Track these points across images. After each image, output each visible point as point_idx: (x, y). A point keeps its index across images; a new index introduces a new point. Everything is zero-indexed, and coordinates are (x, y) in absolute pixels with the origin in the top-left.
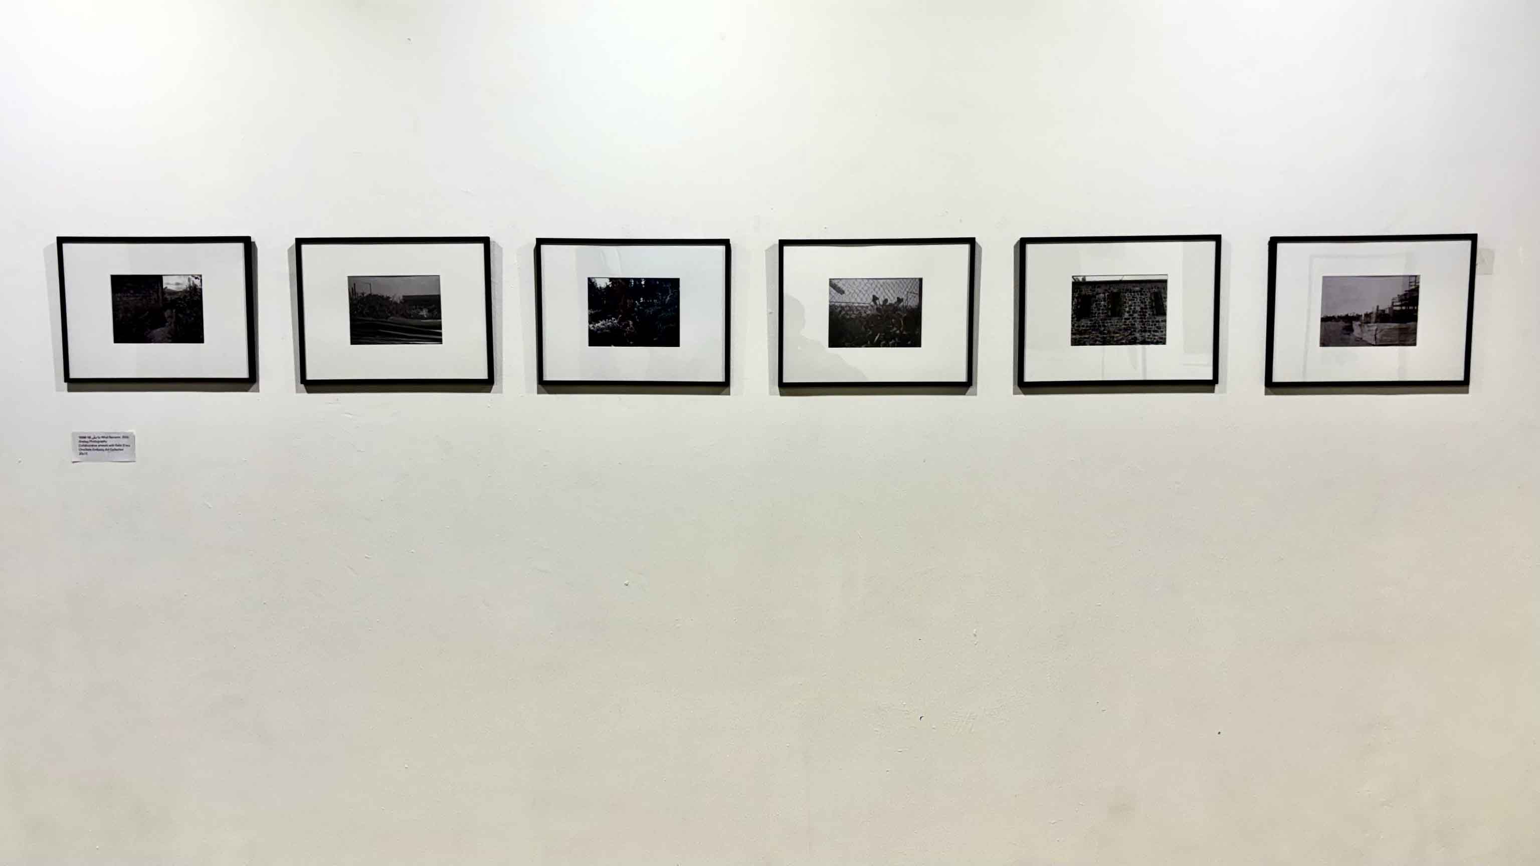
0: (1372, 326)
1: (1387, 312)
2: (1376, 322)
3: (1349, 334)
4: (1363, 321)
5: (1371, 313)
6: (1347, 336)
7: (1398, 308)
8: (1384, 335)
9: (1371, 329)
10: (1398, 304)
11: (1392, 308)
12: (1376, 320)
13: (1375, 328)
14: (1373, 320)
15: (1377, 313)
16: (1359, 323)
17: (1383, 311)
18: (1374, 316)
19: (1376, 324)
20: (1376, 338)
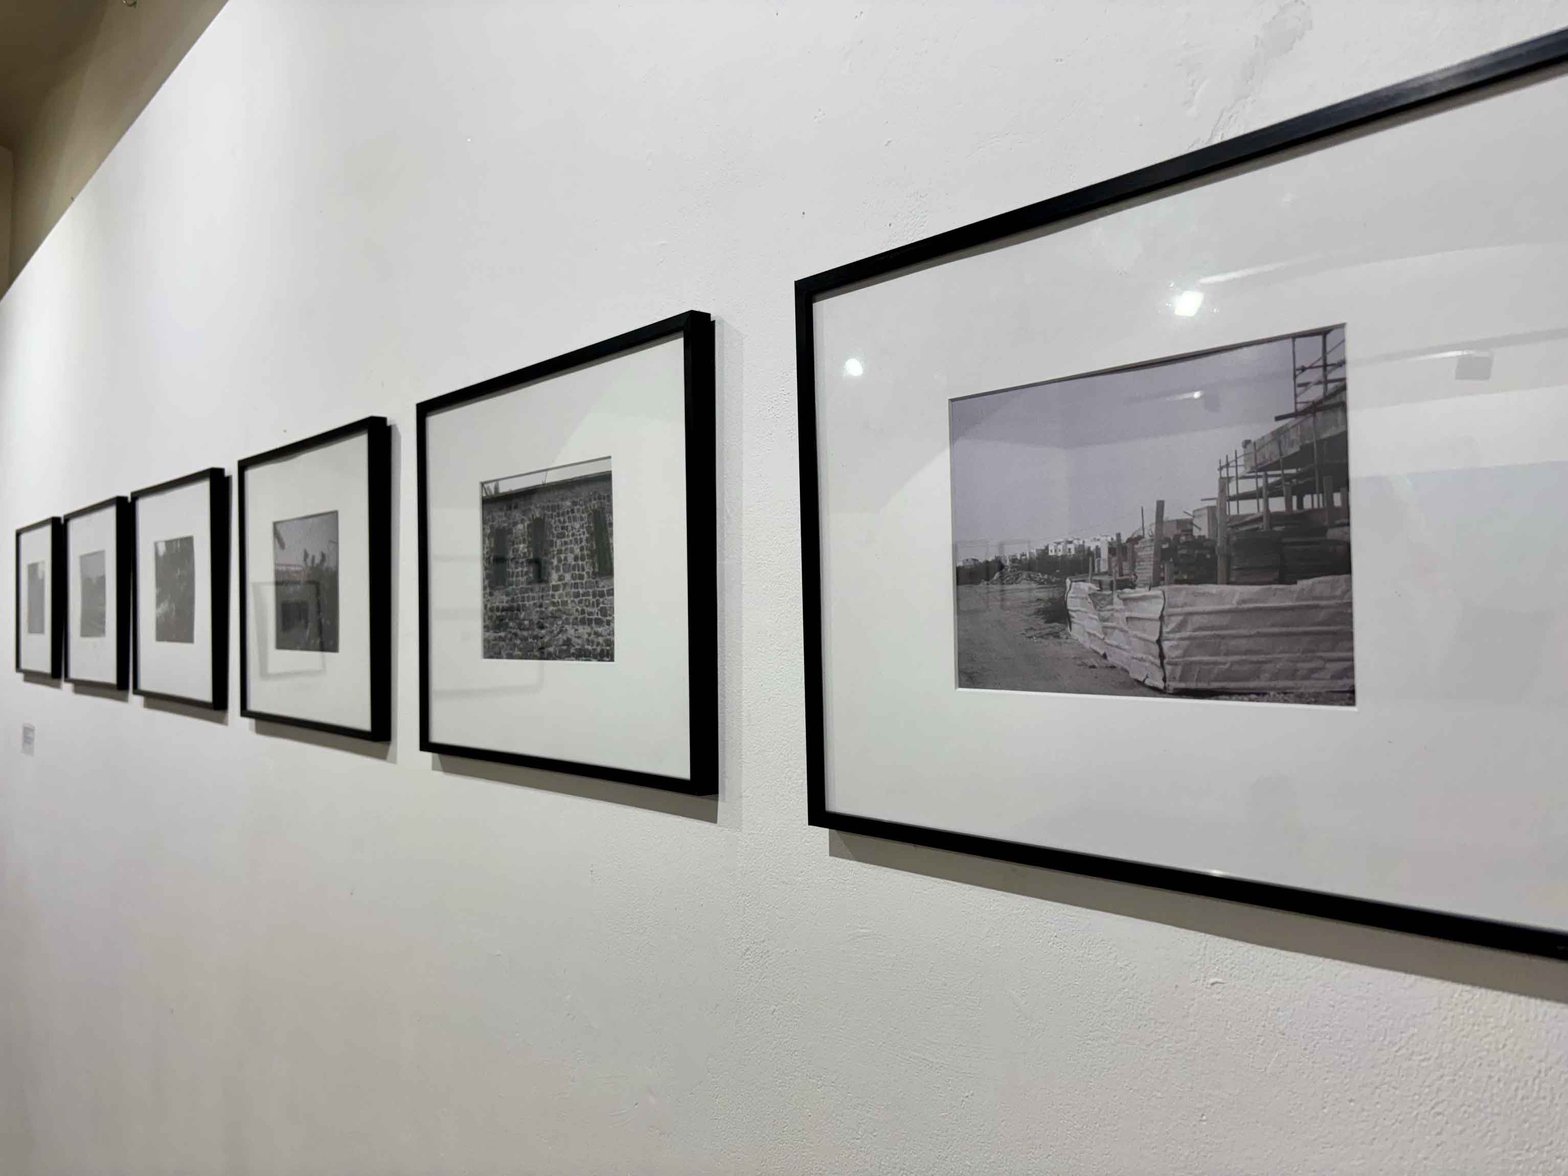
0: (1143, 598)
1: (1202, 529)
2: (1156, 582)
3: (1056, 636)
4: (1106, 579)
5: (1134, 540)
6: (1050, 646)
7: (1249, 508)
8: (1197, 644)
9: (1137, 611)
10: (1249, 486)
11: (1223, 510)
12: (1157, 570)
13: (1154, 609)
14: (1146, 571)
15: (1159, 538)
16: (1086, 587)
17: (1185, 526)
18: (1147, 552)
19: (1156, 592)
20: (1162, 656)
